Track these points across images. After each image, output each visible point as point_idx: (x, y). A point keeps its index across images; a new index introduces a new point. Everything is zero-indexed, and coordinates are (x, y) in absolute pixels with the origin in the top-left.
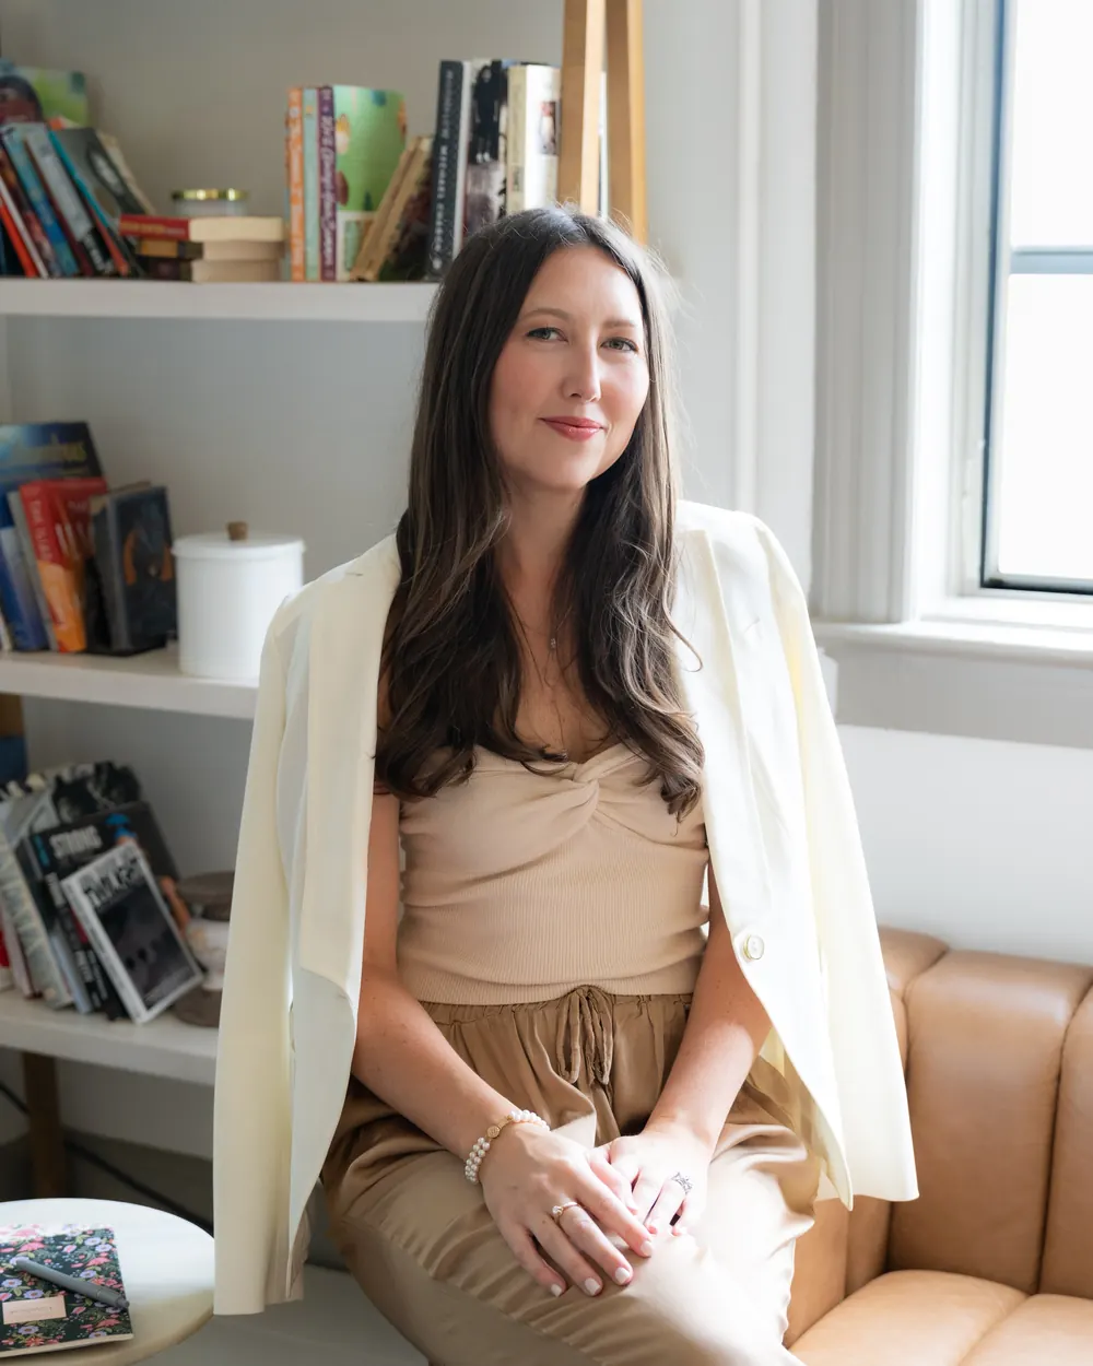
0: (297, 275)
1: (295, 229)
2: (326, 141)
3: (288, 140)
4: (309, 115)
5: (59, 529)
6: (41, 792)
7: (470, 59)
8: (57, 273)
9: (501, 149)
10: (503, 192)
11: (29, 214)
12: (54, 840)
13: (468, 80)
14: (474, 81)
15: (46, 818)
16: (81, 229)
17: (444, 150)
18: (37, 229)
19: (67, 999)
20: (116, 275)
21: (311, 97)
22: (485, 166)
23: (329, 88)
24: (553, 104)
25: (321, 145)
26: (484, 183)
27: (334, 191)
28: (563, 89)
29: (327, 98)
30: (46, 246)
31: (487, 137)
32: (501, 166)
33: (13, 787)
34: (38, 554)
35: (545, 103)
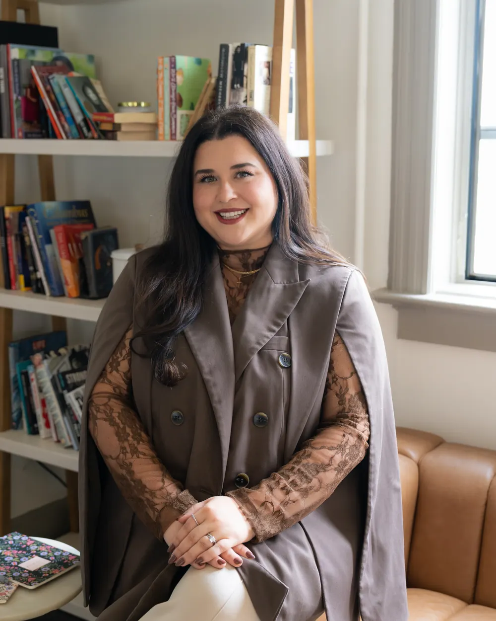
0: (161, 138)
1: (160, 118)
2: (173, 80)
3: (158, 79)
4: (166, 69)
5: (70, 245)
6: (65, 355)
7: (232, 43)
8: (70, 137)
9: (245, 82)
10: (245, 101)
11: (60, 113)
12: (67, 376)
13: (231, 52)
14: (234, 53)
15: (66, 367)
16: (79, 119)
17: (221, 83)
18: (63, 119)
19: (69, 444)
20: (93, 138)
21: (167, 60)
22: (238, 90)
23: (174, 57)
24: (268, 63)
25: (171, 81)
26: (237, 98)
27: (176, 101)
28: (273, 56)
29: (173, 61)
30: (66, 126)
31: (239, 77)
32: (245, 90)
33: (52, 353)
34: (61, 256)
35: (265, 62)
